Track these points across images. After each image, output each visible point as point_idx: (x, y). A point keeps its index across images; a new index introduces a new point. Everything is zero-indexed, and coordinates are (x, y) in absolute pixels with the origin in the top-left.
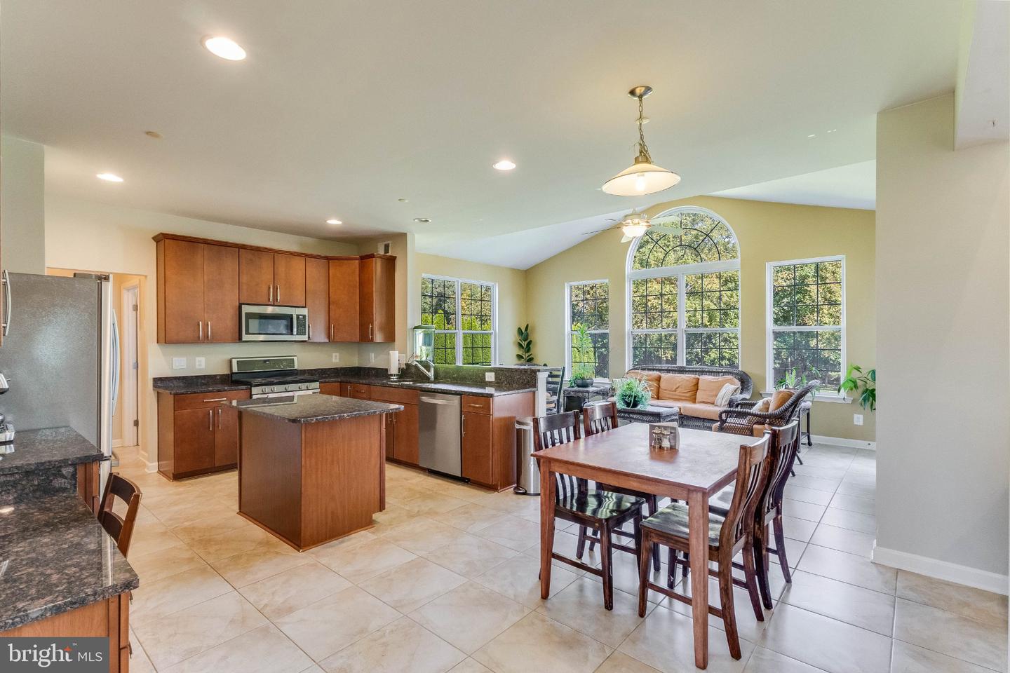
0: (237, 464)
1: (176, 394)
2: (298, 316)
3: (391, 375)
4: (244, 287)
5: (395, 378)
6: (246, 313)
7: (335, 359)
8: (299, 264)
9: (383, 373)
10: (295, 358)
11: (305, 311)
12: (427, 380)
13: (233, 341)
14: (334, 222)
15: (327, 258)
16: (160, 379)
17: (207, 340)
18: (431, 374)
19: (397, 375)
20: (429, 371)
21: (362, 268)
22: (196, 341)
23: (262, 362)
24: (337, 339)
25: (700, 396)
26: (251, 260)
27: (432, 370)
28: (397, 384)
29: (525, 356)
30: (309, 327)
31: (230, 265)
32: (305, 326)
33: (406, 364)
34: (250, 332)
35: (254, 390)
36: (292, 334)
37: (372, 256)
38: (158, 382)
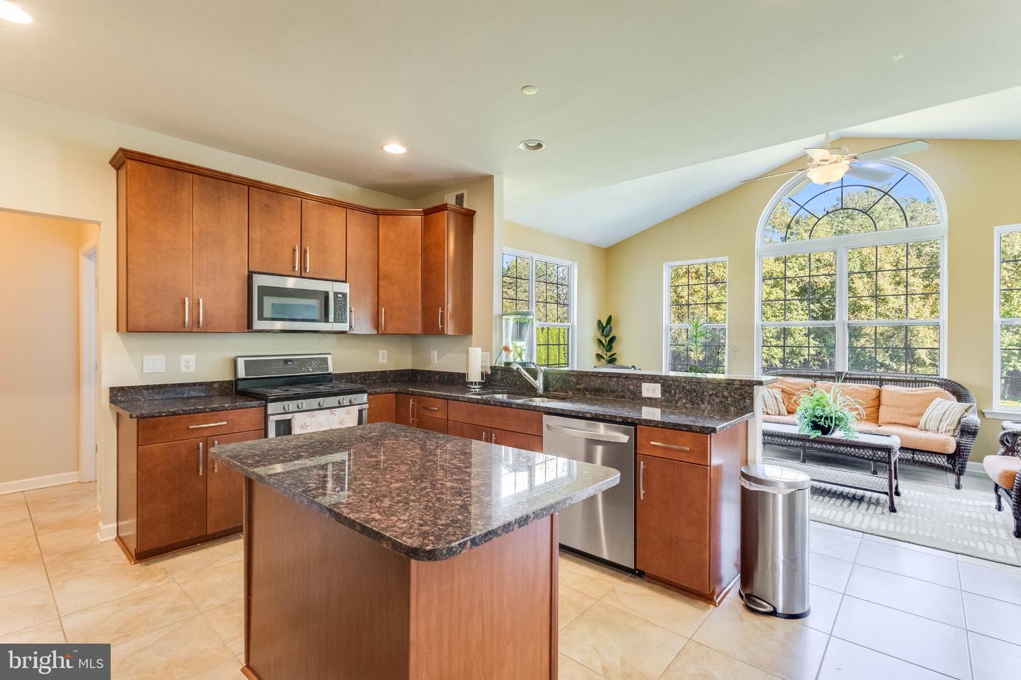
0: (242, 526)
1: (140, 418)
2: (336, 294)
3: (471, 383)
4: (256, 247)
5: (477, 388)
6: (259, 287)
7: (383, 358)
8: (336, 219)
9: (458, 380)
10: (329, 357)
11: (345, 288)
12: (532, 391)
13: (239, 331)
14: (395, 149)
15: (375, 212)
16: (122, 389)
17: (197, 328)
18: (539, 384)
19: (479, 383)
20: (536, 379)
21: (426, 227)
22: (179, 329)
23: (282, 363)
24: (390, 330)
25: (884, 413)
26: (267, 206)
27: (541, 377)
28: (479, 397)
29: (606, 356)
30: (351, 311)
31: (234, 211)
32: (346, 308)
33: (491, 367)
34: (265, 316)
35: (272, 408)
36: (327, 320)
37: (444, 207)
38: (119, 395)
